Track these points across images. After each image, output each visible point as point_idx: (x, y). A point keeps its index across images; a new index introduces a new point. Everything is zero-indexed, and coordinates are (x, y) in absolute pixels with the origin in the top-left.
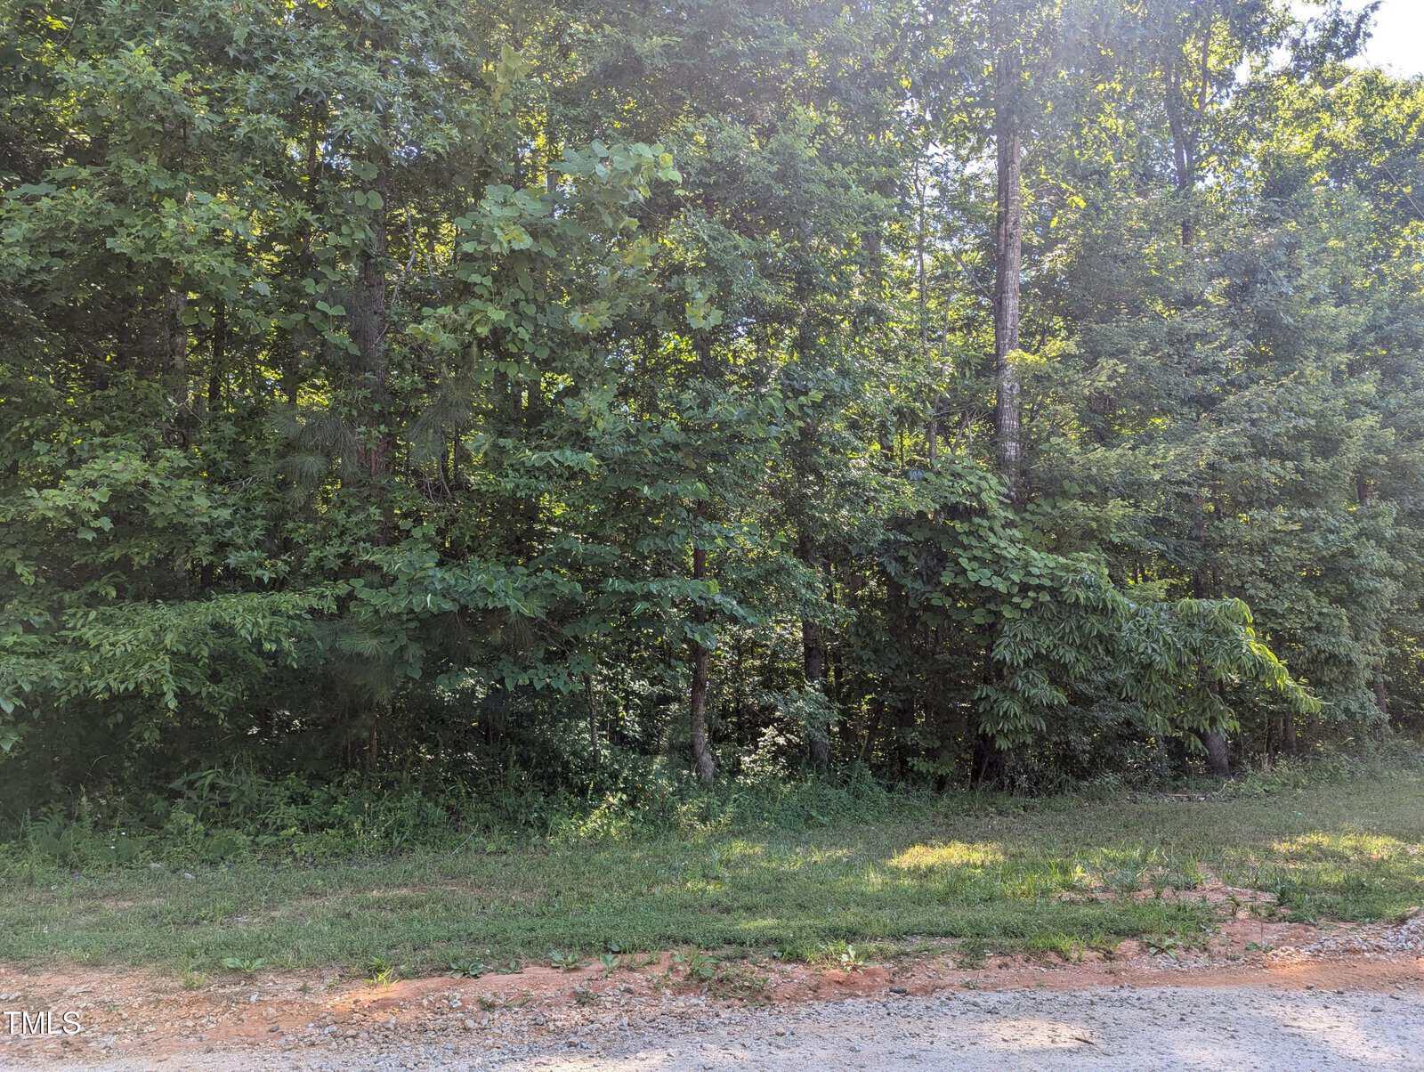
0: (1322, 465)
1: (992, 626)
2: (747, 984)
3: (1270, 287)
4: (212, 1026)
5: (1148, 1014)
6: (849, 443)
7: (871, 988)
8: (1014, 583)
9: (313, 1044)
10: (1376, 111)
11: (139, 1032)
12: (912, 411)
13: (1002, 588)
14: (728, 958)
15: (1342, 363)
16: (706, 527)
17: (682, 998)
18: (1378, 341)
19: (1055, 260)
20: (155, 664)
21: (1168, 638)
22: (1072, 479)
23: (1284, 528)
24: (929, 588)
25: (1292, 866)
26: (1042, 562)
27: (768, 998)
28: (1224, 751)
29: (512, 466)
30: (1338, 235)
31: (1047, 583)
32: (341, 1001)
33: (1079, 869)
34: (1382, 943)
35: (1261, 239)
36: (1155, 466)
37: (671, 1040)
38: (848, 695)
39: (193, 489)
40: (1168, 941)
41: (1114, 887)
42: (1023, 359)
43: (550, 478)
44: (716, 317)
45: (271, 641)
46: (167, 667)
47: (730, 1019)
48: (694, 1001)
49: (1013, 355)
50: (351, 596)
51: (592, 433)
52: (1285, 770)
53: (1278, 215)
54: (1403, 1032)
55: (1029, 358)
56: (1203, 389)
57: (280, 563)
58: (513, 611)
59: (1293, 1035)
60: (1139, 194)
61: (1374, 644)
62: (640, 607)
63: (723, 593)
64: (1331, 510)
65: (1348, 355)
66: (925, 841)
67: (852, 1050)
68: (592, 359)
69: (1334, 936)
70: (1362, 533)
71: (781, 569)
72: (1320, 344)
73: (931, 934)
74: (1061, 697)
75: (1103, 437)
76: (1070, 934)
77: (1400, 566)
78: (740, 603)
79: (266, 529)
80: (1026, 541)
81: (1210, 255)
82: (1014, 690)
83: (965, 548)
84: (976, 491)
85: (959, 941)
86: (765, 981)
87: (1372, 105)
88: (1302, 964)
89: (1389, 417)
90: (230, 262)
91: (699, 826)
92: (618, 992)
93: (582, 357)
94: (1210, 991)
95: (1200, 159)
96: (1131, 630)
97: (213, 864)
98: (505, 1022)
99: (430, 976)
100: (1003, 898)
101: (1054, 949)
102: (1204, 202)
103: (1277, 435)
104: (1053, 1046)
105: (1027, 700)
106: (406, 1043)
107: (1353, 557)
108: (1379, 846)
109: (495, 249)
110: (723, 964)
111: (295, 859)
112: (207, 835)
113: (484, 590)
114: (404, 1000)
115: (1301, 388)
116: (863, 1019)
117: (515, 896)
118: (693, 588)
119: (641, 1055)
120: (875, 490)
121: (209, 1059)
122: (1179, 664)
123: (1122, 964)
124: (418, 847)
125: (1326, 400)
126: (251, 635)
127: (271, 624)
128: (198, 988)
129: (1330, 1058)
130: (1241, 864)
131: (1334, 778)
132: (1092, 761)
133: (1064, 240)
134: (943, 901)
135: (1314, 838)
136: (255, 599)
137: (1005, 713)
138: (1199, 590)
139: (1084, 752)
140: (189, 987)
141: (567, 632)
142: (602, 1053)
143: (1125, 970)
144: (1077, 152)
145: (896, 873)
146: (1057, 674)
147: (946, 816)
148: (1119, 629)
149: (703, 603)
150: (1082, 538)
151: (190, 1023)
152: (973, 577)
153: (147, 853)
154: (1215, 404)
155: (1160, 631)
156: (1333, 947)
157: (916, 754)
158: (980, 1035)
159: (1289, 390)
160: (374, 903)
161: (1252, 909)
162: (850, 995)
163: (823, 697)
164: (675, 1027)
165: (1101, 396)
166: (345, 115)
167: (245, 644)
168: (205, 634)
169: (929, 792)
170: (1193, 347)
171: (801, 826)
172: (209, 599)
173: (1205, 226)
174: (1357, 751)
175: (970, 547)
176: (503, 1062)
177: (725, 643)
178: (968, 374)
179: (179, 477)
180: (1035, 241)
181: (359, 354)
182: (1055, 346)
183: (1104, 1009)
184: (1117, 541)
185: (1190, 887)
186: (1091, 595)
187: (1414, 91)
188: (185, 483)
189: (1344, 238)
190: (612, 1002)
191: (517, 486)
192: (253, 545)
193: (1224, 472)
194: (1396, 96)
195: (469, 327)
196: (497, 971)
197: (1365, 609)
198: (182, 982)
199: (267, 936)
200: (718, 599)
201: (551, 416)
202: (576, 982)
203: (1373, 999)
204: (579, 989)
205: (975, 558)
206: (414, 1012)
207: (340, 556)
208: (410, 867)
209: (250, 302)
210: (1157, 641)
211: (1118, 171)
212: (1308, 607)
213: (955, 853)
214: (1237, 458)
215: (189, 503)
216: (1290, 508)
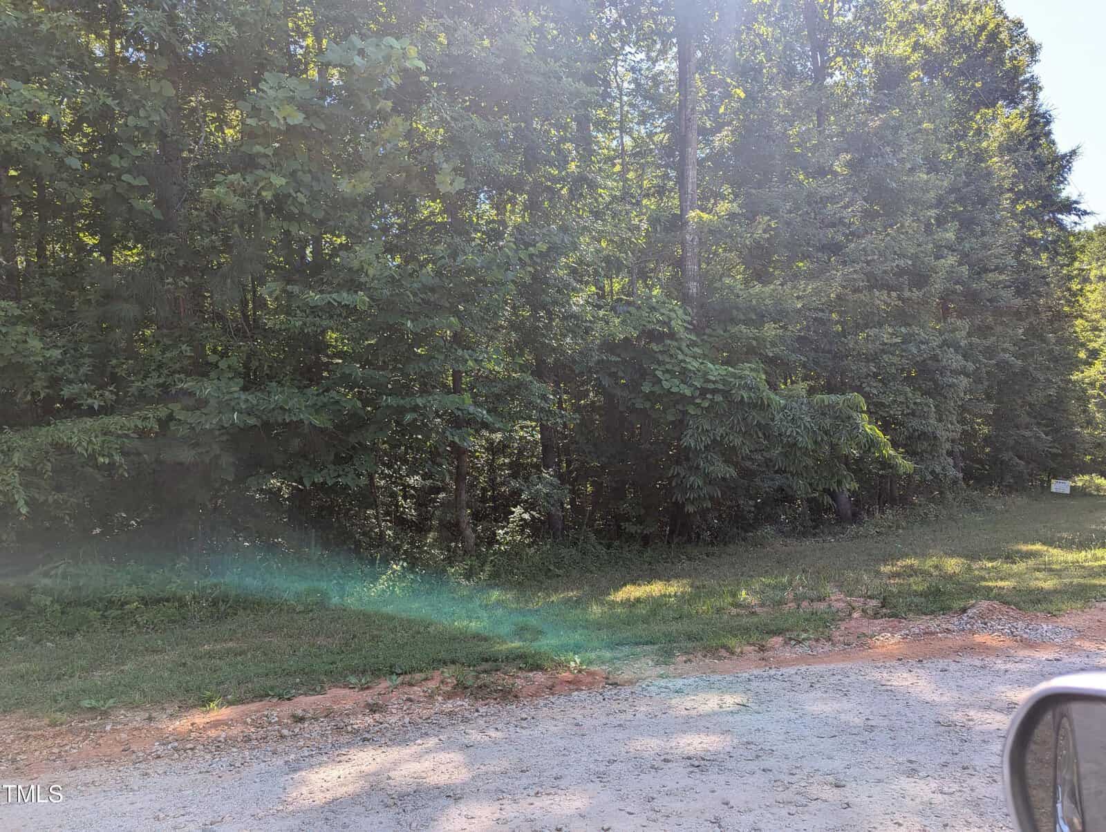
0: (916, 294)
1: (681, 421)
2: (499, 688)
3: (880, 159)
4: (75, 751)
5: (788, 684)
6: (569, 285)
7: (592, 684)
8: (697, 388)
9: (159, 757)
10: (956, 24)
11: (14, 761)
12: (618, 259)
13: (688, 392)
14: (485, 671)
15: (931, 217)
16: (460, 352)
17: (451, 701)
18: (957, 201)
19: (724, 138)
20: (6, 478)
21: (807, 424)
22: (738, 309)
23: (889, 341)
24: (633, 396)
25: (892, 582)
26: (716, 371)
27: (516, 696)
28: (848, 506)
29: (298, 307)
30: (930, 119)
31: (721, 387)
32: (181, 724)
33: (744, 593)
34: (950, 627)
35: (875, 123)
36: (798, 298)
37: (442, 730)
38: (575, 479)
39: (27, 334)
40: (804, 635)
41: (768, 603)
42: (700, 218)
43: (331, 317)
44: (460, 184)
45: (103, 456)
46: (17, 480)
47: (487, 712)
48: (459, 703)
49: (693, 214)
50: (171, 417)
51: (363, 279)
52: (891, 517)
53: (886, 104)
54: (961, 683)
55: (705, 216)
56: (833, 238)
57: (107, 393)
58: (306, 422)
59: (887, 691)
60: (784, 88)
61: (952, 424)
62: (409, 417)
63: (476, 404)
64: (923, 327)
65: (936, 211)
66: (634, 582)
67: (577, 725)
68: (361, 219)
69: (919, 624)
70: (945, 343)
71: (520, 385)
72: (915, 202)
73: (637, 644)
74: (731, 472)
75: (761, 276)
76: (736, 636)
77: (971, 367)
78: (489, 412)
79: (94, 366)
80: (705, 356)
81: (837, 136)
82: (697, 468)
83: (659, 363)
84: (666, 320)
85: (656, 647)
86: (513, 685)
87: (954, 18)
88: (895, 644)
89: (965, 258)
90: (43, 141)
91: (464, 582)
92: (401, 701)
93: (352, 218)
94: (832, 666)
95: (831, 59)
96: (781, 419)
97: (70, 634)
98: (314, 729)
99: (253, 701)
100: (690, 616)
101: (724, 647)
102: (832, 94)
103: (885, 272)
104: (721, 710)
105: (707, 475)
106: (234, 750)
107: (938, 361)
108: (953, 565)
109: (273, 124)
110: (482, 676)
111: (138, 626)
112: (63, 613)
113: (281, 408)
114: (232, 720)
115: (902, 236)
116: (586, 704)
117: (320, 641)
118: (451, 401)
119: (419, 741)
120: (590, 321)
121: (73, 775)
122: (816, 442)
123: (771, 653)
124: (241, 612)
125: (919, 245)
126: (87, 450)
127: (103, 442)
128: (61, 724)
129: (911, 703)
130: (857, 581)
131: (924, 520)
132: (756, 519)
133: (729, 124)
134: (645, 620)
135: (908, 562)
136: (88, 422)
137: (691, 486)
138: (830, 389)
139: (750, 512)
140: (53, 724)
141: (352, 440)
142: (389, 743)
143: (774, 657)
144: (737, 53)
145: (613, 604)
146: (729, 454)
147: (650, 564)
148: (773, 420)
149: (460, 413)
150: (747, 353)
151: (56, 750)
152: (666, 385)
153: (12, 629)
154: (842, 250)
155: (802, 419)
156: (917, 631)
157: (628, 520)
158: (669, 707)
159: (893, 239)
160: (205, 655)
161: (863, 610)
162: (577, 690)
163: (556, 481)
164: (445, 721)
165: (758, 245)
166: (136, 13)
167: (83, 460)
168: (47, 453)
169: (637, 547)
170: (825, 207)
171: (541, 578)
172: (49, 425)
173: (833, 113)
174: (942, 500)
175: (664, 363)
176: (312, 756)
177: (482, 446)
178: (658, 229)
179: (15, 324)
180: (708, 125)
181: (162, 218)
182: (724, 207)
183: (757, 684)
184: (771, 355)
185: (821, 599)
186: (752, 395)
187: (983, 8)
188: (20, 329)
189: (934, 122)
190: (397, 709)
191: (305, 324)
192: (83, 379)
193: (848, 301)
194: (970, 11)
195: (255, 192)
196: (305, 694)
197: (946, 398)
198: (47, 721)
199: (117, 683)
200: (471, 409)
201: (330, 267)
202: (368, 697)
203: (942, 664)
204: (370, 701)
205: (667, 371)
206: (240, 727)
207: (158, 386)
208: (233, 627)
209: (64, 175)
210: (799, 427)
211: (769, 69)
212: (907, 399)
213: (656, 589)
214: (856, 290)
215: (25, 345)
216: (893, 327)
